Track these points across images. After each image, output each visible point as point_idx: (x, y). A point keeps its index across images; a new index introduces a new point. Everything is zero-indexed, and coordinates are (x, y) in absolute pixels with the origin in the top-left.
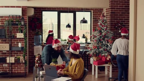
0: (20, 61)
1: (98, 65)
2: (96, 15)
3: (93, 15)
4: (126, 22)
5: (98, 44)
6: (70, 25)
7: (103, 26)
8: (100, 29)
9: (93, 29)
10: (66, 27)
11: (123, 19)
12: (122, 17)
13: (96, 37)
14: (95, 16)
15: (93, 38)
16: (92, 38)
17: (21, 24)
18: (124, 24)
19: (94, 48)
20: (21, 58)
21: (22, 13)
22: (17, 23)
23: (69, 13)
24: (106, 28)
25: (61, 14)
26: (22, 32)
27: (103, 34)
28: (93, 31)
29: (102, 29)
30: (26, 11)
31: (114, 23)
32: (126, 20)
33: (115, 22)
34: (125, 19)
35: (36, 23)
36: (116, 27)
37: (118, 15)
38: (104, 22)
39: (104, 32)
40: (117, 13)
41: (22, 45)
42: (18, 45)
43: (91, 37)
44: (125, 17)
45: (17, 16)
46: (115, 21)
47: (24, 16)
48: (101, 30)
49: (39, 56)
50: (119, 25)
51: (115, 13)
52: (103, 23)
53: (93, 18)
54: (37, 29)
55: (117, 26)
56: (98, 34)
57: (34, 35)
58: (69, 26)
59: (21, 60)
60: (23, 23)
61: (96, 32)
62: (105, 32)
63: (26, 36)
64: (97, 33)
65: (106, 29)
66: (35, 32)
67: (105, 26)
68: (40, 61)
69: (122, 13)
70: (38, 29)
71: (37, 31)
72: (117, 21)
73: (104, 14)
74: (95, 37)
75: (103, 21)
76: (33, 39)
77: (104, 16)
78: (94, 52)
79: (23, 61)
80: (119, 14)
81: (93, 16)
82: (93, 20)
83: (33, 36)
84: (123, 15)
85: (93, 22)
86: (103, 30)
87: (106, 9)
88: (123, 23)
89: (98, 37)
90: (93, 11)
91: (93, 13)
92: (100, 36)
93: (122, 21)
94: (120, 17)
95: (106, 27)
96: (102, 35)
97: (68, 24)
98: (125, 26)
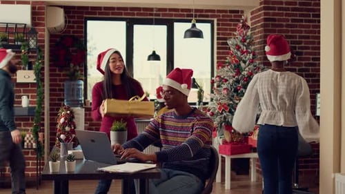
0: (25, 144)
1: (232, 154)
2: (226, 29)
3: (218, 29)
4: (303, 45)
5: (231, 100)
6: (157, 53)
7: (243, 53)
8: (236, 61)
9: (217, 62)
10: (147, 58)
11: (295, 37)
12: (292, 32)
13: (226, 80)
14: (223, 34)
15: (218, 86)
16: (215, 85)
17: (28, 45)
18: (297, 50)
19: (220, 109)
20: (28, 136)
21: (33, 19)
22: (19, 43)
23: (156, 24)
24: (253, 58)
25: (136, 27)
26: (30, 69)
27: (245, 73)
28: (218, 66)
29: (240, 59)
30: (43, 14)
32: (303, 40)
34: (300, 37)
35: (71, 49)
37: (282, 26)
38: (248, 41)
39: (247, 69)
40: (279, 20)
41: (31, 102)
42: (20, 102)
43: (213, 83)
44: (301, 32)
45: (18, 26)
47: (36, 26)
48: (240, 64)
49: (68, 112)
51: (274, 20)
52: (244, 45)
53: (218, 39)
54: (72, 65)
56: (231, 74)
57: (64, 80)
58: (154, 57)
59: (28, 141)
60: (32, 44)
61: (226, 69)
62: (250, 67)
63: (43, 80)
64: (228, 72)
65: (252, 62)
66: (68, 73)
67: (250, 53)
68: (70, 126)
69: (293, 20)
70: (75, 65)
71: (72, 70)
73: (246, 21)
74: (223, 80)
75: (243, 41)
76: (63, 90)
77: (245, 27)
78: (222, 119)
79: (34, 144)
80: (284, 23)
81: (218, 34)
82: (218, 44)
83: (62, 83)
84: (296, 26)
85: (218, 48)
86: (245, 62)
87: (252, 13)
88: (297, 45)
89: (231, 81)
90: (218, 20)
91: (218, 24)
92: (236, 77)
93: (292, 42)
94: (288, 31)
95: (251, 55)
96: (240, 76)
97: (154, 52)
98: (300, 54)
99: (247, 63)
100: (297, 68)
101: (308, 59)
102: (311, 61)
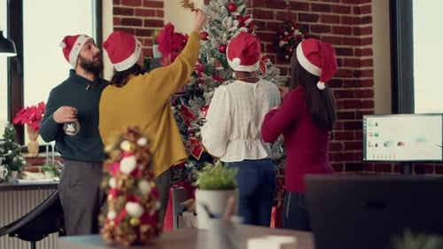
14: (125, 2)
31: (271, 26)
33: (275, 20)
36: (282, 43)
46: (275, 11)
50: (297, 32)
55: (284, 38)
72: (280, 16)
82: (115, 21)
88: (310, 24)
93: (302, 17)
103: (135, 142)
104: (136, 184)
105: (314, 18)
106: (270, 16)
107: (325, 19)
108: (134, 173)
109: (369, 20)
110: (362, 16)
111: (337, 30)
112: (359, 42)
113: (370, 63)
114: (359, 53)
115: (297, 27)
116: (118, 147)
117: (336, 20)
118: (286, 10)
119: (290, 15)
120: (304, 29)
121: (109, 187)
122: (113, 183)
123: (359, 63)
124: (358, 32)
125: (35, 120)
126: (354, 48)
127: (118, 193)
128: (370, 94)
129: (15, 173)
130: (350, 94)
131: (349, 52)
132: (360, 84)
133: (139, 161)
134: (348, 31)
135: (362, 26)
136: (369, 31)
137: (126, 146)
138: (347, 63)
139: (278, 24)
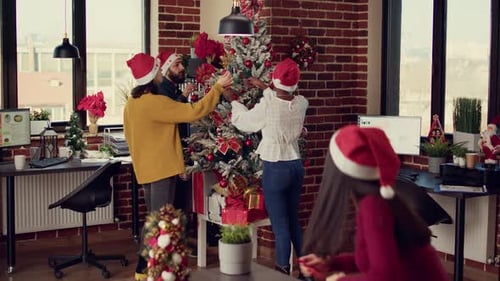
2: (174, 2)
4: (325, 36)
11: (315, 23)
12: (312, 14)
14: (168, 10)
18: (318, 45)
31: (286, 40)
32: (325, 28)
33: (289, 35)
34: (323, 24)
36: (294, 54)
37: (297, 4)
44: (322, 15)
46: (290, 28)
50: (307, 46)
52: (255, 37)
55: (296, 50)
72: (294, 31)
75: (255, 30)
85: (163, 34)
88: (317, 37)
93: (312, 32)
94: (305, 14)
98: (321, 50)
99: (262, 67)
100: (317, 73)
101: (331, 59)
102: (335, 63)
103: (169, 222)
104: (170, 257)
105: (321, 32)
106: (285, 31)
107: (330, 33)
108: (168, 248)
109: (365, 33)
110: (360, 30)
111: (339, 42)
112: (357, 51)
113: (365, 68)
114: (357, 59)
115: (307, 40)
116: (156, 224)
117: (338, 33)
118: (298, 27)
119: (301, 30)
120: (312, 42)
121: (148, 256)
122: (151, 254)
123: (356, 68)
124: (356, 42)
125: (95, 107)
126: (352, 55)
127: (155, 263)
128: (364, 93)
129: (78, 153)
130: (347, 93)
131: (348, 59)
132: (356, 84)
133: (172, 239)
134: (348, 42)
135: (359, 38)
136: (365, 42)
137: (162, 225)
138: (347, 68)
139: (292, 38)
